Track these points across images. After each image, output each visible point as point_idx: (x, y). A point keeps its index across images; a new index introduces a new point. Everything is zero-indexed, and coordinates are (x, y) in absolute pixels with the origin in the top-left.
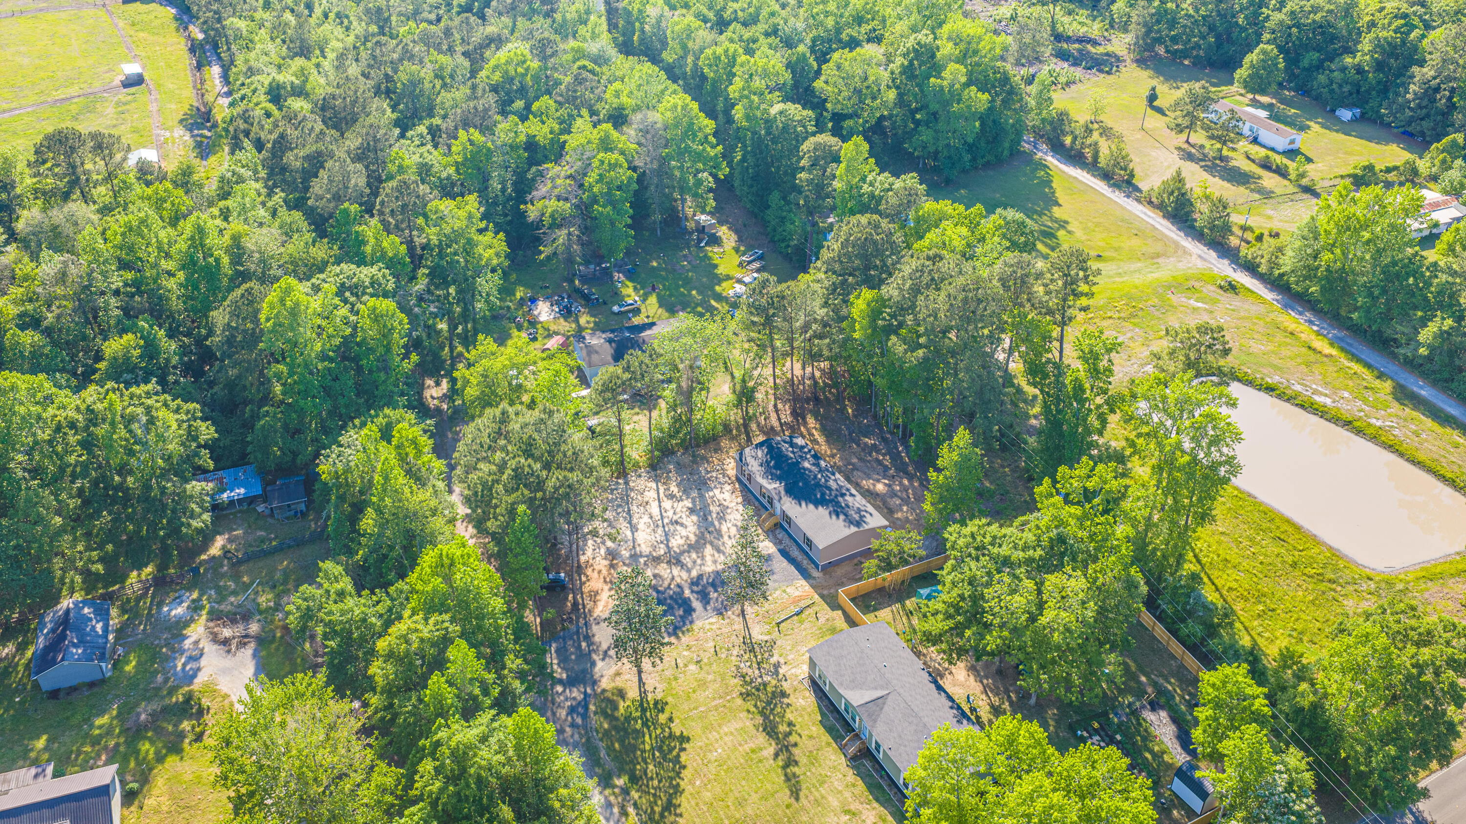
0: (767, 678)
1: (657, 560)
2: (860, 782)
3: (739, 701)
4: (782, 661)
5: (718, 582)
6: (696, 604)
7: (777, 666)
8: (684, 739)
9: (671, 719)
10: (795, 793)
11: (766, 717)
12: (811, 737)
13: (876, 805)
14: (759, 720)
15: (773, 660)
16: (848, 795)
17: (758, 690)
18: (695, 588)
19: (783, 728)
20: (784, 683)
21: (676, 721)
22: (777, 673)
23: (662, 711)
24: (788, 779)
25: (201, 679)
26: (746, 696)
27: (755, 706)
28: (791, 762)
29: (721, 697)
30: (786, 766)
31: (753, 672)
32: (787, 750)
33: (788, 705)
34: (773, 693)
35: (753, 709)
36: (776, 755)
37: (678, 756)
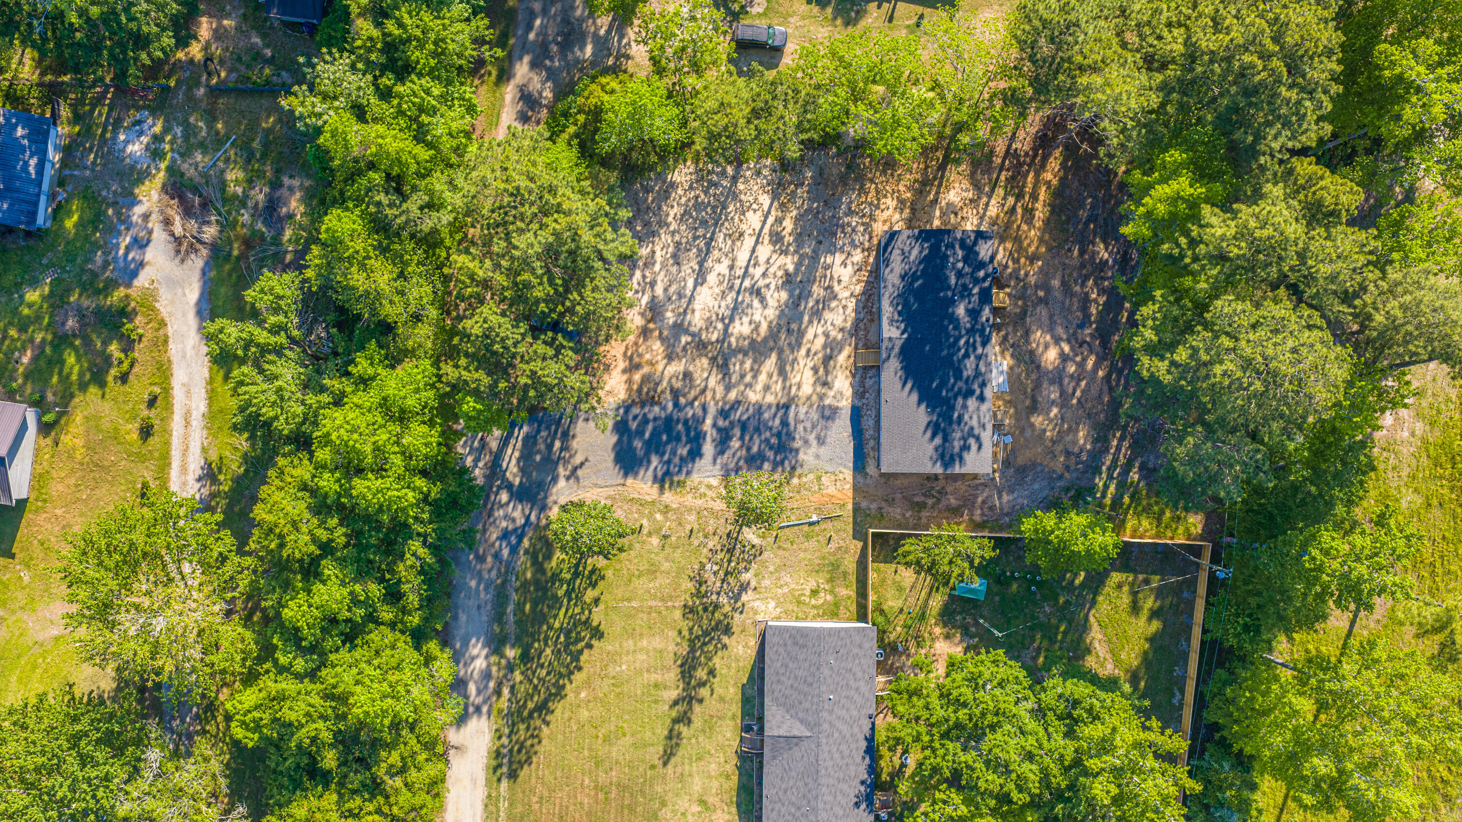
0: (723, 599)
1: (701, 346)
2: (735, 778)
3: (678, 614)
4: (753, 584)
5: (753, 423)
6: (708, 449)
7: (744, 587)
8: (598, 634)
9: (597, 601)
10: (667, 757)
11: (692, 650)
12: (722, 700)
13: (734, 810)
14: (684, 650)
15: (746, 577)
16: (715, 784)
17: (705, 610)
18: (721, 423)
19: (701, 674)
20: (737, 616)
21: (602, 606)
22: (737, 598)
23: (594, 585)
24: (670, 737)
25: (142, 280)
26: (689, 610)
27: (691, 630)
28: (684, 719)
29: (662, 600)
30: (676, 721)
31: (713, 582)
32: (690, 703)
33: (725, 646)
34: (719, 622)
35: (685, 633)
36: (676, 703)
37: (581, 652)
